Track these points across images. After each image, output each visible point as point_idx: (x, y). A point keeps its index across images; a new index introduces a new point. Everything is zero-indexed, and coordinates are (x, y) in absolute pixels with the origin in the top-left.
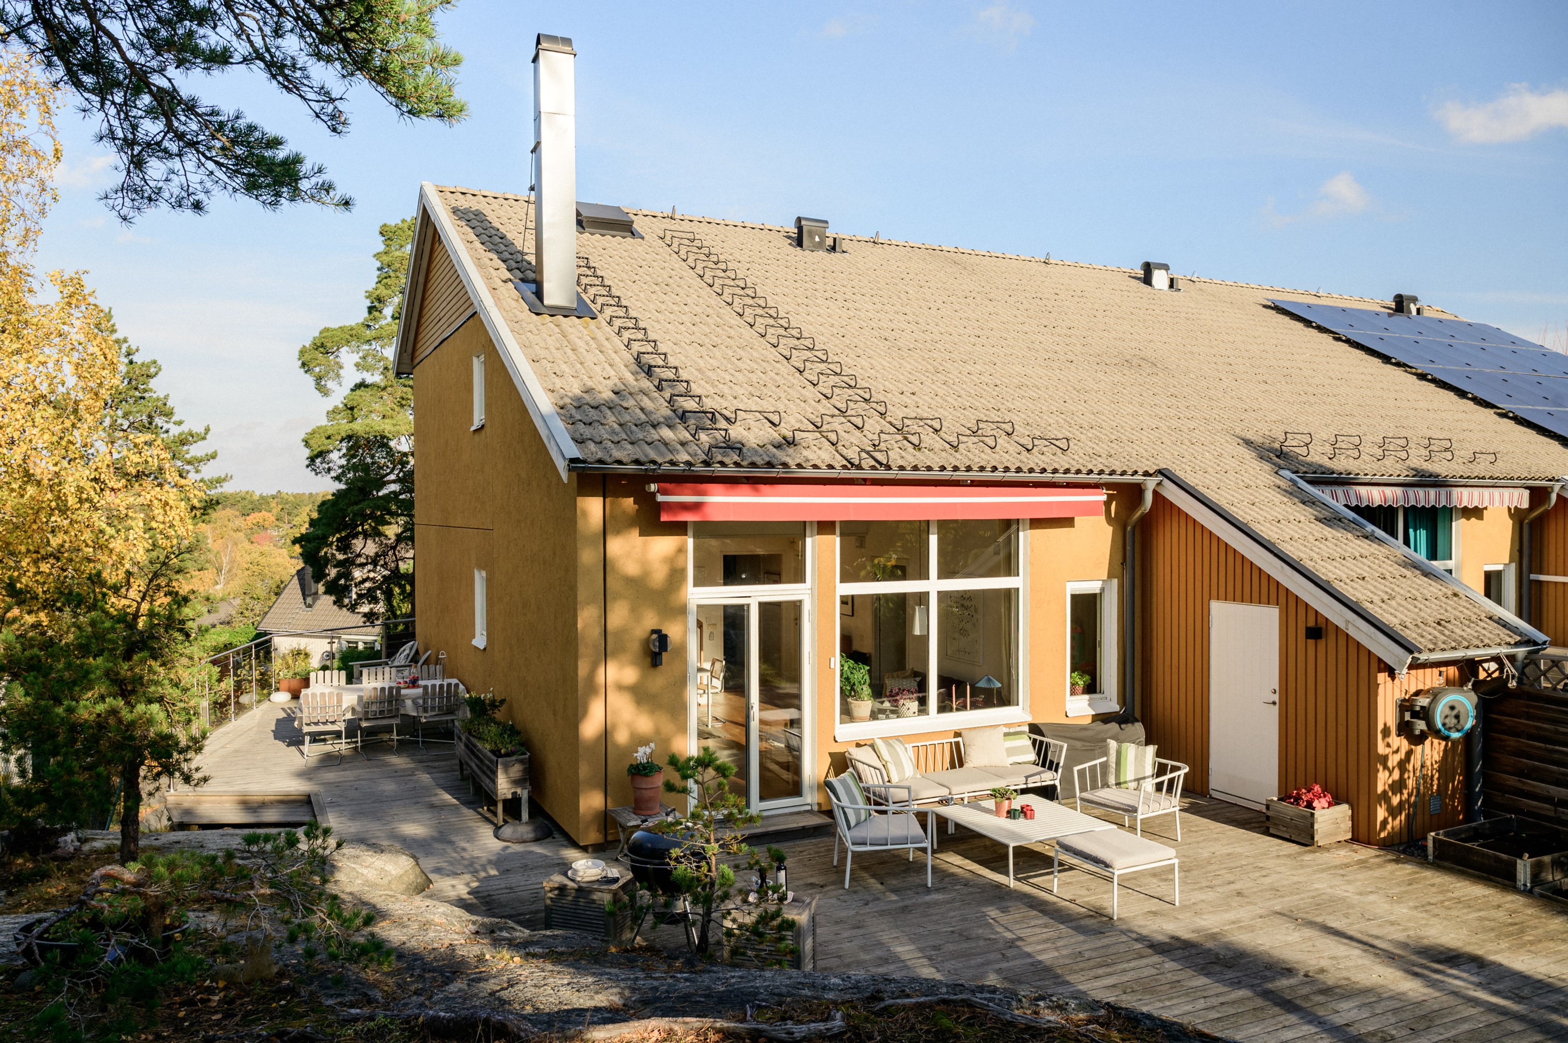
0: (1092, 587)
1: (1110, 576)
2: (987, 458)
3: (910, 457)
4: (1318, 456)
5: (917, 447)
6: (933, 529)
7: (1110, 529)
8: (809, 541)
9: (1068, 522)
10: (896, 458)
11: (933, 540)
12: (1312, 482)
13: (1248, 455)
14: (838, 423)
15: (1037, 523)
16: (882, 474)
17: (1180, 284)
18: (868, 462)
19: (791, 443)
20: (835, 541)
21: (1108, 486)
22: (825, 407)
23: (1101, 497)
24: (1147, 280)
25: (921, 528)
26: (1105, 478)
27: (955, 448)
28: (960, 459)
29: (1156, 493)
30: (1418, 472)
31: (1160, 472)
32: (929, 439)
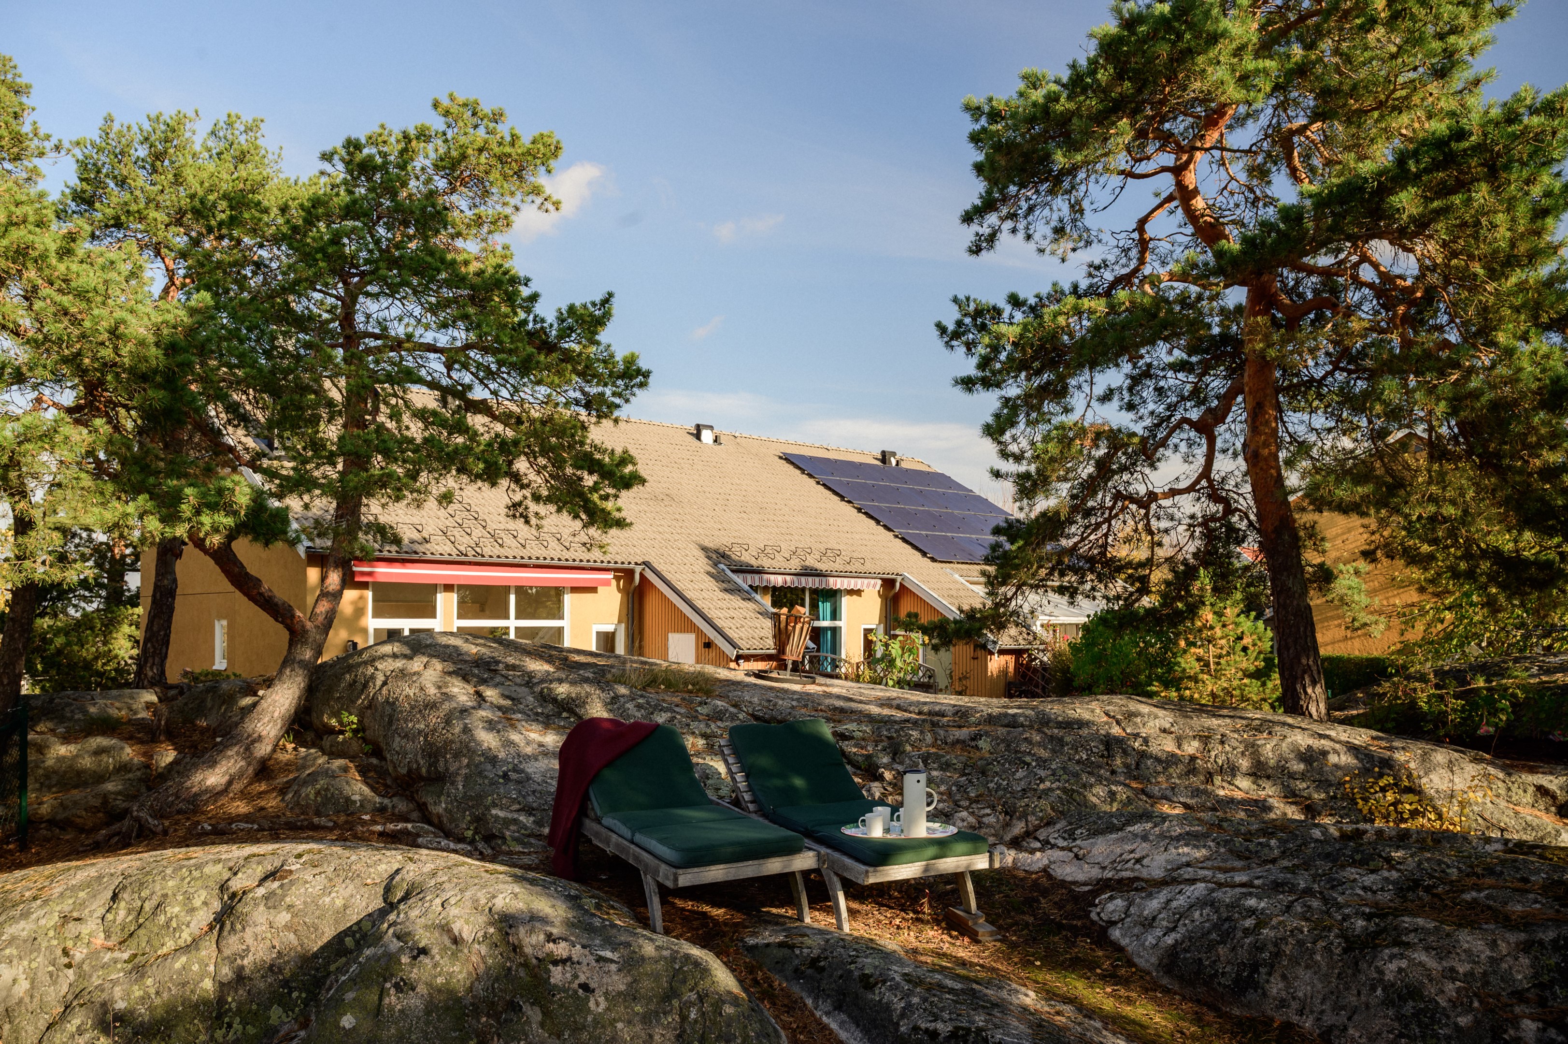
0: (610, 628)
1: (620, 621)
2: (541, 552)
3: (497, 551)
4: (747, 558)
5: (501, 546)
6: (513, 590)
7: (619, 596)
8: (439, 596)
9: (593, 590)
10: (487, 551)
11: (512, 598)
12: (733, 571)
13: (701, 554)
14: (457, 532)
15: (575, 590)
16: (479, 559)
17: (722, 439)
18: (471, 553)
19: (427, 541)
20: (454, 597)
21: (616, 570)
22: (450, 522)
23: (610, 576)
24: (698, 436)
25: (506, 590)
26: (612, 565)
27: (524, 547)
28: (525, 553)
29: (641, 574)
30: (806, 568)
31: (644, 563)
32: (508, 541)
